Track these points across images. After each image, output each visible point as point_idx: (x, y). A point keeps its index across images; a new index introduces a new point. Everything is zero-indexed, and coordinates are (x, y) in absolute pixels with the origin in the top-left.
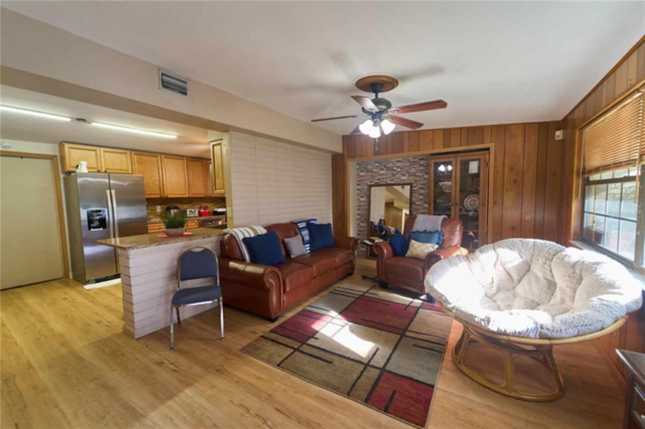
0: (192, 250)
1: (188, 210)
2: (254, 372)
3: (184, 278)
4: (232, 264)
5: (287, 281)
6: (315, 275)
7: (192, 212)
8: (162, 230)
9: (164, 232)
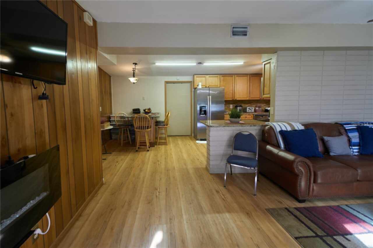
0: (242, 133)
1: (248, 108)
2: (273, 230)
3: (236, 149)
4: (269, 147)
5: (319, 174)
6: (358, 178)
7: (250, 109)
8: (228, 119)
9: (229, 120)
